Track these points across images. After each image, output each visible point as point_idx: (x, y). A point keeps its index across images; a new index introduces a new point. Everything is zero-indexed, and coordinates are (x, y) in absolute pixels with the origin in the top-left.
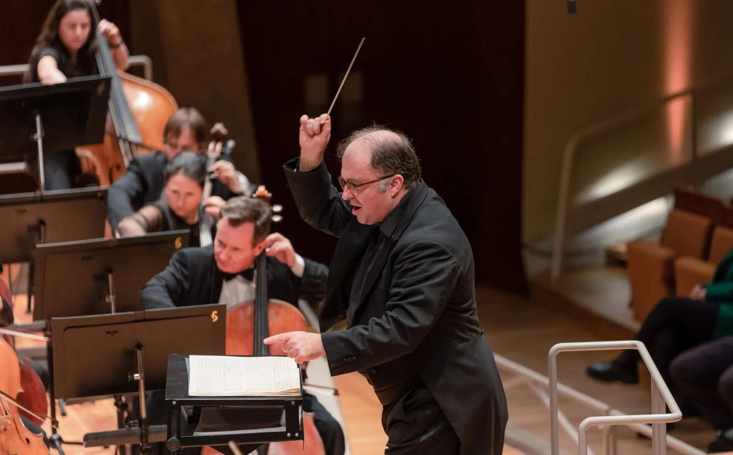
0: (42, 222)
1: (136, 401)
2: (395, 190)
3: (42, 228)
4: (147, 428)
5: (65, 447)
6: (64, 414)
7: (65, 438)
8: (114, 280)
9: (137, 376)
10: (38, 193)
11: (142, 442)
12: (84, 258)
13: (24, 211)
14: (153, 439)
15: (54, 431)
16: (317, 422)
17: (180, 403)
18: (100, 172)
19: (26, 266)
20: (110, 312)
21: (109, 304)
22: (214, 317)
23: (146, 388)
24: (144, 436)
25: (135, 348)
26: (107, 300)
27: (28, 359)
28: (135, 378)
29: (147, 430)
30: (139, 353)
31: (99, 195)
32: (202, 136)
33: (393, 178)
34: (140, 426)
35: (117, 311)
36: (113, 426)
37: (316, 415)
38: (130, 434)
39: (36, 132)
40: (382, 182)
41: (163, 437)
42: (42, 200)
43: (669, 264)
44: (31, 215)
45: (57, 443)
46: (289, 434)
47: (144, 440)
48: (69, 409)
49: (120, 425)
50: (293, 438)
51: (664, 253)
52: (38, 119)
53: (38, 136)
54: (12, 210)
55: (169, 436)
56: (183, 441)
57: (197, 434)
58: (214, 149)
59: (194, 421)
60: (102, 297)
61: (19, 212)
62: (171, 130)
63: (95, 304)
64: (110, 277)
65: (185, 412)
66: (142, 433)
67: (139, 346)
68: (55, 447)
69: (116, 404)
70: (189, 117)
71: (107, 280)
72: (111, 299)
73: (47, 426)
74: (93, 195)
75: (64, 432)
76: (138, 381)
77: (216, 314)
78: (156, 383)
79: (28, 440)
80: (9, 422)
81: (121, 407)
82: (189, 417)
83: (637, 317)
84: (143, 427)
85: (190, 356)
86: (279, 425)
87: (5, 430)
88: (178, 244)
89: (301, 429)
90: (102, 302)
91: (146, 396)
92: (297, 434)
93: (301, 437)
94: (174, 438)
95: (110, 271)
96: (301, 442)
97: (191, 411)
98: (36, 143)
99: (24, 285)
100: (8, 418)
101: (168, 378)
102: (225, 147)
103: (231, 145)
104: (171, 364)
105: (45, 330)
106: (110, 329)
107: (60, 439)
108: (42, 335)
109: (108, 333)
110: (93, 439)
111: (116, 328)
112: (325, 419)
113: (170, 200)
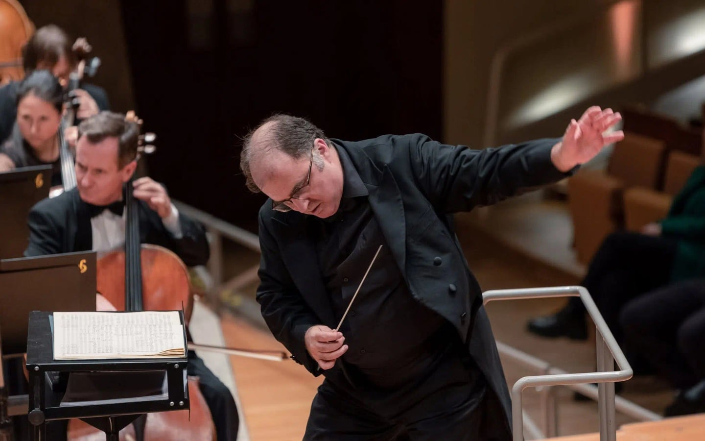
4: (5, 398)
14: (12, 411)
16: (202, 387)
17: (43, 369)
22: (83, 266)
29: (5, 402)
37: (201, 379)
41: (23, 410)
43: (617, 197)
46: (172, 403)
50: (177, 407)
51: (611, 184)
55: (31, 408)
56: (47, 414)
57: (64, 405)
59: (60, 389)
65: (50, 379)
77: (84, 264)
78: (15, 346)
82: (54, 385)
83: (580, 259)
85: (55, 313)
86: (161, 393)
88: (39, 182)
89: (186, 398)
92: (181, 403)
93: (187, 406)
94: (37, 409)
96: (185, 412)
97: (57, 377)
101: (30, 339)
102: (88, 64)
103: (95, 62)
104: (33, 323)
112: (211, 384)
113: (22, 128)
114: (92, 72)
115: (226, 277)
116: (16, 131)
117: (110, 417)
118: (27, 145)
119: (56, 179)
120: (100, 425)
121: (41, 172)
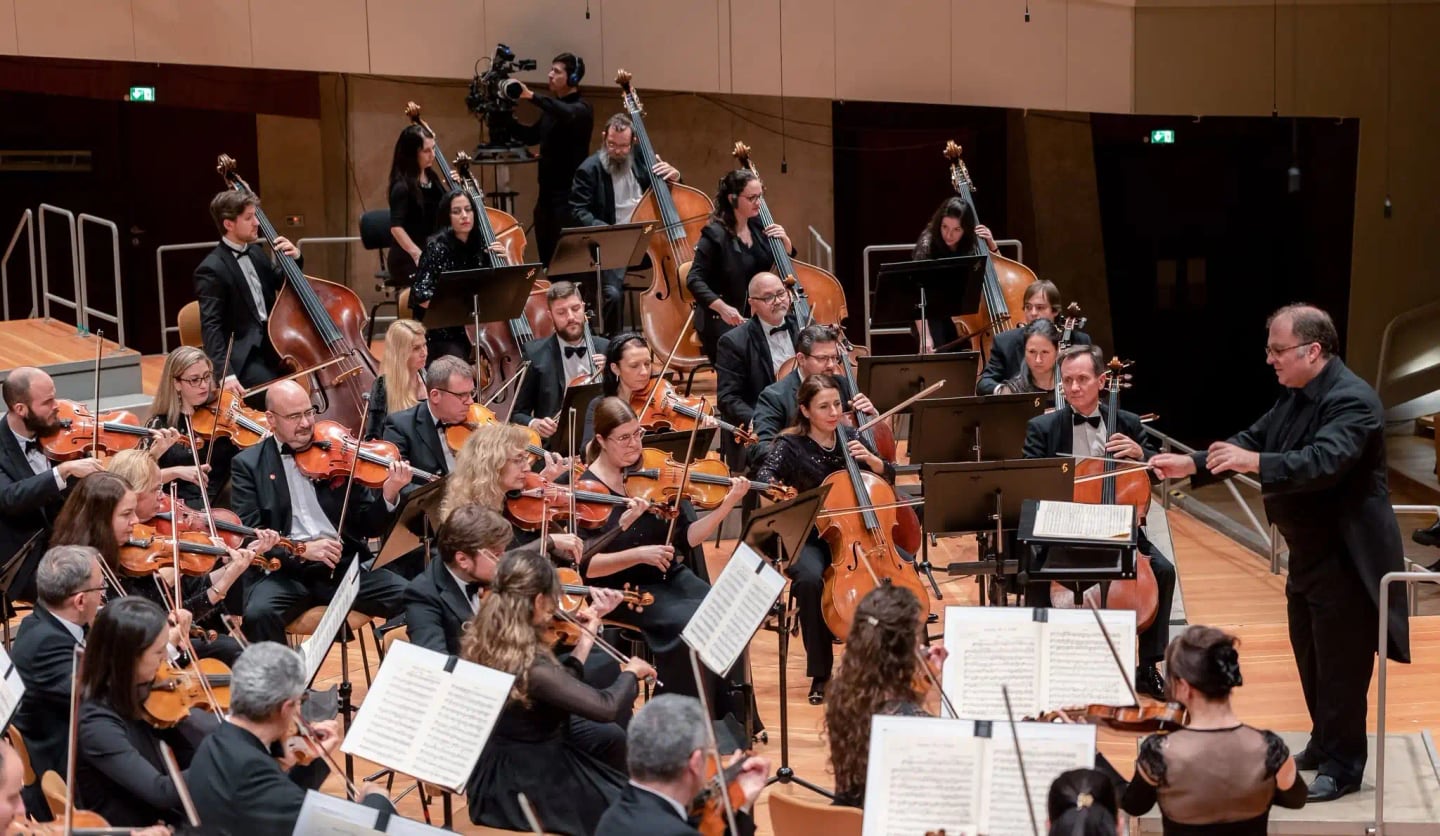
0: (922, 380)
1: (995, 536)
2: (1313, 356)
3: (922, 384)
4: (1002, 561)
5: (933, 573)
6: (935, 545)
7: (933, 565)
8: (981, 431)
9: (996, 517)
11: (999, 573)
12: (958, 412)
13: (907, 369)
14: (1008, 571)
15: (925, 558)
16: (1153, 564)
17: (1029, 542)
18: (972, 338)
20: (976, 460)
21: (976, 452)
22: (1065, 467)
23: (1003, 527)
24: (1000, 569)
25: (995, 492)
26: (974, 449)
28: (994, 518)
29: (1002, 563)
30: (999, 497)
31: (971, 357)
33: (1312, 345)
34: (997, 559)
35: (982, 459)
36: (976, 559)
37: (1152, 558)
38: (988, 566)
39: (920, 302)
40: (1301, 348)
41: (1013, 570)
44: (913, 373)
45: (927, 569)
46: (1124, 574)
47: (1001, 571)
48: (939, 541)
49: (980, 559)
50: (1127, 577)
52: (922, 289)
53: (922, 305)
54: (897, 368)
55: (1020, 571)
56: (1031, 576)
57: (1045, 570)
59: (1041, 559)
60: (970, 446)
61: (902, 370)
63: (964, 454)
64: (977, 429)
65: (1034, 550)
66: (998, 565)
67: (998, 491)
68: (924, 572)
69: (977, 539)
71: (975, 431)
72: (977, 448)
73: (919, 560)
74: (966, 358)
75: (933, 559)
76: (996, 521)
77: (1066, 465)
78: (1012, 523)
79: (900, 566)
80: (885, 550)
81: (982, 541)
82: (1038, 555)
85: (1041, 502)
86: (1115, 566)
87: (881, 556)
88: (1037, 403)
89: (1135, 571)
90: (969, 450)
91: (1002, 532)
92: (1131, 574)
93: (1135, 577)
94: (1024, 572)
95: (978, 425)
96: (1132, 581)
97: (1040, 550)
99: (906, 432)
100: (885, 547)
101: (1022, 521)
102: (1079, 321)
103: (1084, 320)
104: (1024, 508)
105: (920, 472)
106: (975, 474)
107: (930, 566)
108: (917, 476)
109: (972, 478)
110: (956, 569)
111: (980, 473)
112: (1160, 562)
117: (1077, 581)
118: (1030, 377)
120: (1071, 587)
121: (1038, 395)
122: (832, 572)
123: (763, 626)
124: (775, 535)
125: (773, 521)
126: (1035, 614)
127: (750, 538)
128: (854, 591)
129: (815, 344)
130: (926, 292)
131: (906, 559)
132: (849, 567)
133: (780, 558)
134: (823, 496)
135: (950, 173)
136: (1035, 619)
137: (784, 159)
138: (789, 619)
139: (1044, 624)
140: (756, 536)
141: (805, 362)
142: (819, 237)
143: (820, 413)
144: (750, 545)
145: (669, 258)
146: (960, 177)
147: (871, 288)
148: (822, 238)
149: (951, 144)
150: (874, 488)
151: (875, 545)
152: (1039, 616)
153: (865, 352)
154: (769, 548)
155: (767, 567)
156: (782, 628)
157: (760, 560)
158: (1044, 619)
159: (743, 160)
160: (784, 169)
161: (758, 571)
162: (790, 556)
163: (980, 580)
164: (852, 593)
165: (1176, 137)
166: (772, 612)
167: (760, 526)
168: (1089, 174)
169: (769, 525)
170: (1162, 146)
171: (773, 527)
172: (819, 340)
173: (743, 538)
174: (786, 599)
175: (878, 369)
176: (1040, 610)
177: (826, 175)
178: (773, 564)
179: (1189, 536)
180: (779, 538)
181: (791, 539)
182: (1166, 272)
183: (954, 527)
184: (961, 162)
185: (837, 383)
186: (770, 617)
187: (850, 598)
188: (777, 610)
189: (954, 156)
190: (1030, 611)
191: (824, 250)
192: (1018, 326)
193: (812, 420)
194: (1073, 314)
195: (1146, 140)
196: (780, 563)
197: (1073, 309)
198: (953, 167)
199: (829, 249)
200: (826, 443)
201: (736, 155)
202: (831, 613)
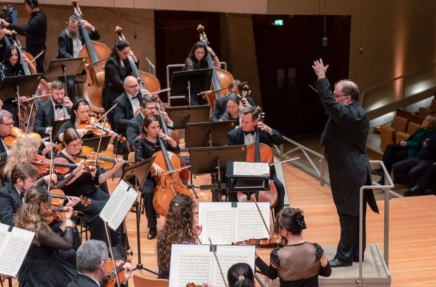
0: (189, 116)
1: (217, 175)
2: (348, 100)
3: (189, 118)
5: (195, 189)
6: (195, 178)
7: (195, 186)
8: (211, 136)
9: (217, 167)
10: (188, 106)
11: (218, 188)
12: (202, 128)
13: (184, 112)
14: (222, 188)
15: (192, 183)
16: (275, 183)
17: (230, 177)
18: (208, 99)
19: (184, 130)
20: (210, 146)
21: (210, 143)
22: (243, 149)
23: (220, 172)
24: (219, 187)
25: (217, 158)
26: (209, 142)
27: (184, 160)
28: (217, 168)
29: (220, 185)
30: (219, 160)
31: (208, 107)
32: (241, 89)
33: (348, 96)
34: (218, 183)
35: (212, 146)
36: (211, 184)
37: (274, 181)
38: (215, 186)
39: (188, 86)
40: (344, 97)
41: (225, 188)
42: (189, 109)
43: (394, 134)
44: (186, 114)
45: (192, 187)
46: (265, 189)
47: (219, 188)
48: (197, 177)
49: (212, 183)
51: (392, 130)
52: (189, 82)
53: (189, 87)
54: (180, 111)
55: (226, 188)
56: (231, 190)
57: (236, 188)
58: (245, 93)
59: (235, 183)
60: (207, 141)
61: (182, 112)
62: (231, 86)
63: (205, 143)
64: (210, 134)
65: (232, 180)
66: (219, 186)
67: (218, 158)
68: (191, 188)
69: (211, 176)
70: (237, 82)
71: (209, 135)
72: (210, 141)
73: (189, 183)
74: (206, 107)
75: (195, 184)
76: (218, 169)
78: (223, 170)
79: (182, 187)
80: (177, 181)
81: (213, 177)
82: (233, 182)
83: (382, 151)
84: (219, 184)
85: (234, 162)
86: (262, 185)
87: (175, 183)
88: (232, 124)
89: (269, 187)
90: (207, 142)
91: (220, 174)
93: (269, 189)
94: (228, 189)
95: (210, 132)
96: (269, 191)
97: (234, 180)
98: (188, 90)
99: (184, 136)
100: (177, 180)
101: (227, 169)
102: (248, 92)
103: (250, 91)
104: (228, 164)
105: (189, 151)
106: (209, 152)
107: (193, 186)
108: (188, 152)
109: (208, 153)
110: (203, 188)
111: (212, 151)
112: (278, 183)
113: (228, 109)
114: (249, 94)
115: (284, 152)
116: (227, 110)
117: (248, 192)
118: (229, 114)
119: (237, 123)
120: (246, 194)
121: (233, 121)
122: (157, 189)
123: (131, 210)
124: (134, 176)
125: (133, 171)
126: (232, 204)
127: (124, 178)
128: (165, 196)
129: (148, 103)
130: (190, 83)
131: (185, 184)
132: (163, 187)
133: (136, 185)
134: (152, 161)
135: (199, 37)
136: (232, 206)
137: (135, 33)
138: (140, 208)
139: (236, 208)
140: (127, 177)
141: (143, 110)
142: (150, 62)
143: (152, 130)
144: (125, 181)
145: (93, 70)
146: (204, 38)
147: (170, 81)
148: (151, 62)
149: (200, 26)
150: (172, 157)
151: (173, 179)
152: (234, 205)
153: (168, 105)
154: (132, 181)
155: (131, 189)
156: (137, 211)
157: (129, 186)
158: (236, 206)
159: (119, 33)
160: (135, 37)
161: (128, 190)
162: (140, 184)
163: (212, 191)
164: (164, 197)
165: (284, 22)
166: (134, 205)
167: (129, 173)
168: (251, 37)
169: (132, 173)
170: (278, 26)
171: (134, 173)
172: (149, 101)
173: (122, 178)
174: (139, 201)
175: (172, 112)
176: (234, 203)
177: (151, 38)
178: (134, 187)
179: (290, 172)
180: (136, 177)
181: (141, 178)
182: (280, 73)
183: (202, 171)
184: (204, 33)
185: (158, 118)
186: (133, 207)
187: (164, 199)
188: (136, 205)
189: (201, 30)
190: (231, 203)
191: (152, 67)
192: (225, 95)
193: (148, 133)
194: (246, 89)
195: (272, 24)
196: (136, 187)
197: (246, 87)
198: (201, 35)
199: (154, 66)
200: (154, 141)
201: (117, 32)
202: (156, 204)
